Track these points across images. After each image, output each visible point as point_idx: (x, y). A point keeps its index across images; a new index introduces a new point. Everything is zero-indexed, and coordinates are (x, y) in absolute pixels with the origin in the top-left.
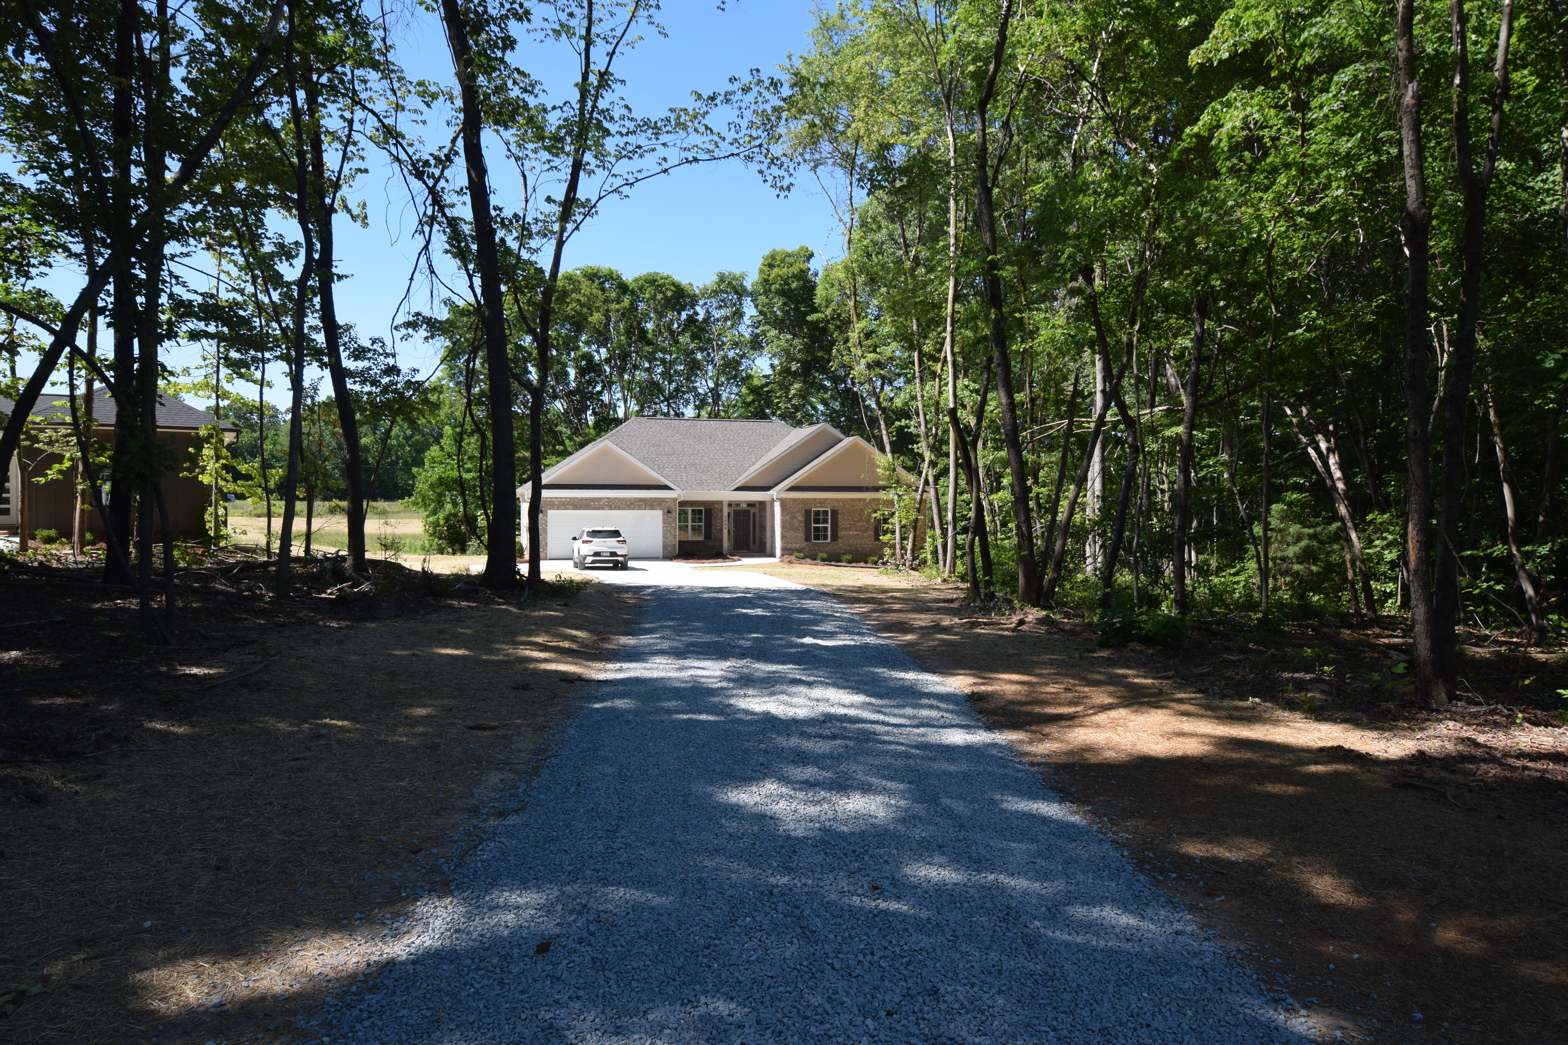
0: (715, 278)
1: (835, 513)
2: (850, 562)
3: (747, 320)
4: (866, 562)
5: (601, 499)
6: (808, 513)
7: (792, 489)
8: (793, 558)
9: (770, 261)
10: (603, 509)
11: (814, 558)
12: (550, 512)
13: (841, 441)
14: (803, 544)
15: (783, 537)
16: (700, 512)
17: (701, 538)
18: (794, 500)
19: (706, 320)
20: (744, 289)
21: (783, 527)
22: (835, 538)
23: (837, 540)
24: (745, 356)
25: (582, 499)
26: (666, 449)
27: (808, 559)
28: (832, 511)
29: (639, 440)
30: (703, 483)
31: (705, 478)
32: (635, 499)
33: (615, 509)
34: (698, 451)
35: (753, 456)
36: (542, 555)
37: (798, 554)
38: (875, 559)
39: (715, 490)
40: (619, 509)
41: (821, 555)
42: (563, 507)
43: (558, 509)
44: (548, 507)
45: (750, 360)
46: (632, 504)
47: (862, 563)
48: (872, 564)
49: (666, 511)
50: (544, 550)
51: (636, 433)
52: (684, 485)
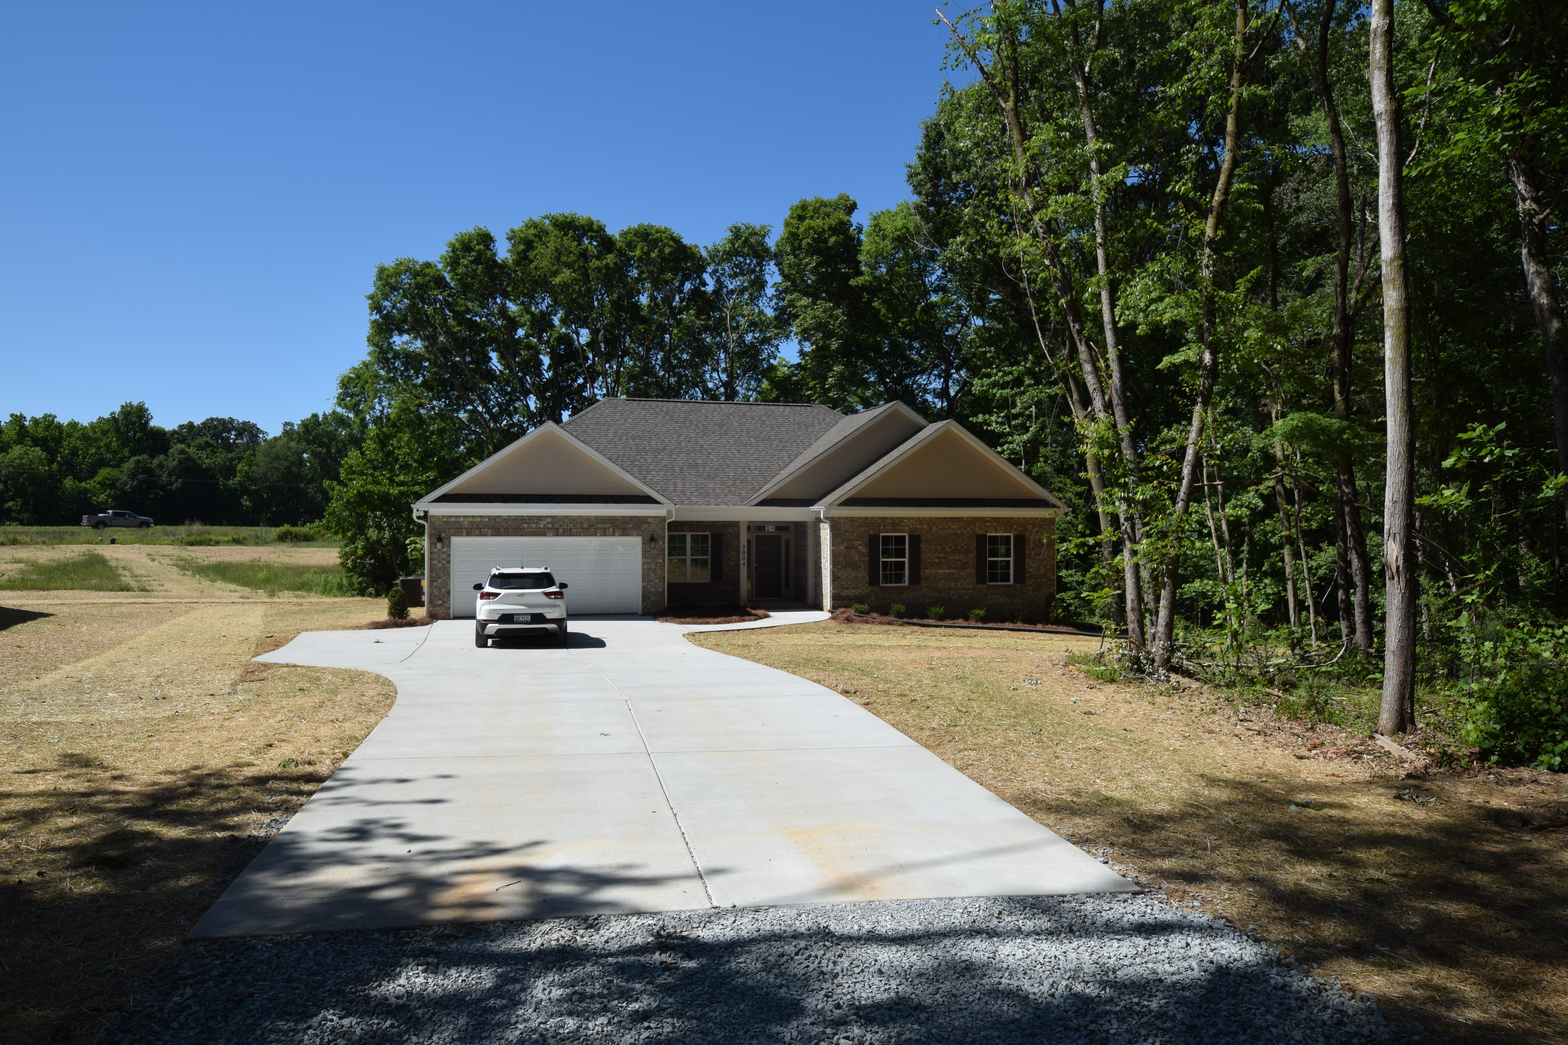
0: (729, 235)
1: (915, 540)
2: (942, 618)
3: (770, 291)
4: (967, 619)
5: (540, 518)
6: (873, 540)
7: (849, 502)
8: (851, 612)
9: (799, 212)
10: (543, 534)
11: (884, 612)
12: (455, 540)
13: (920, 428)
14: (867, 590)
15: (835, 579)
16: (705, 538)
17: (707, 580)
18: (852, 520)
19: (717, 292)
20: (767, 250)
21: (835, 563)
22: (915, 578)
23: (919, 583)
24: (766, 341)
25: (509, 518)
26: (653, 443)
27: (875, 615)
28: (910, 537)
29: (612, 431)
30: (708, 494)
31: (711, 486)
32: (596, 518)
33: (564, 534)
34: (702, 446)
35: (785, 454)
36: (441, 611)
37: (859, 606)
38: (981, 612)
39: (727, 504)
40: (571, 535)
41: (896, 607)
42: (477, 532)
43: (468, 535)
44: (452, 531)
45: (772, 346)
46: (591, 526)
47: (960, 620)
48: (977, 621)
49: (647, 537)
50: (444, 602)
51: (609, 419)
52: (678, 496)
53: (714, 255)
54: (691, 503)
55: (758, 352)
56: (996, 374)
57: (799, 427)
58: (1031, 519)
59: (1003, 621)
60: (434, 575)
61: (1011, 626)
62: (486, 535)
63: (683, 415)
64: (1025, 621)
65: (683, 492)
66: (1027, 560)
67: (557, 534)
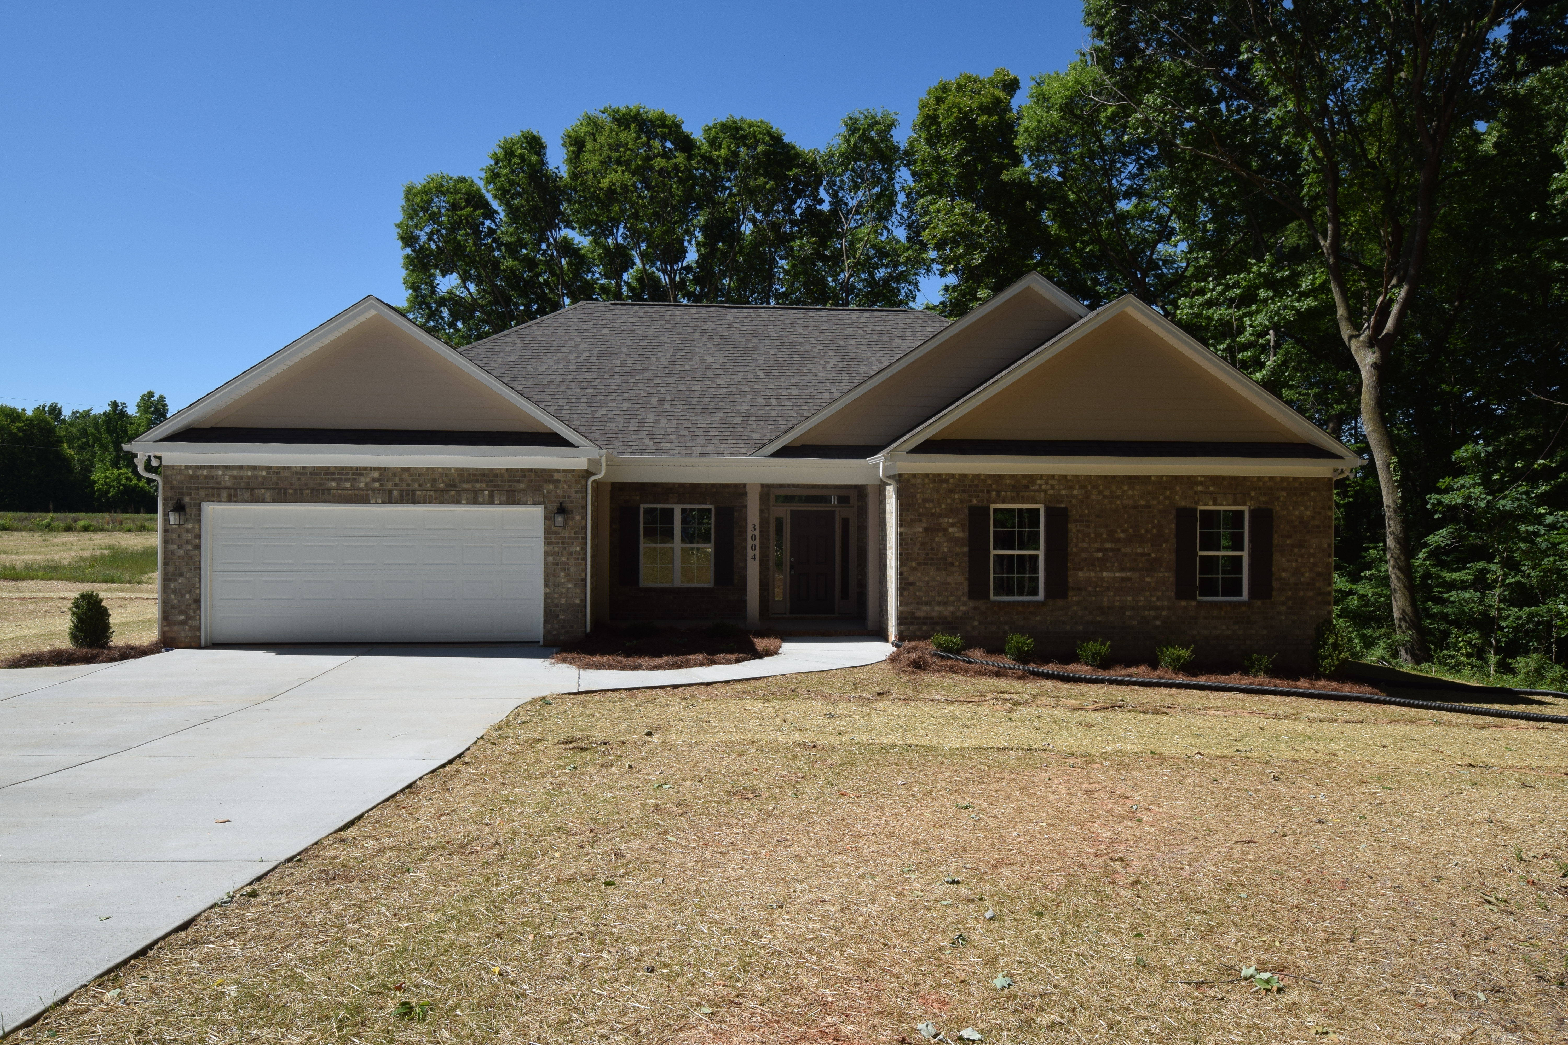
0: (844, 130)
1: (1058, 517)
2: (1105, 663)
4: (1154, 665)
5: (359, 472)
6: (977, 516)
7: (928, 447)
9: (939, 93)
10: (364, 500)
11: (995, 648)
12: (212, 511)
13: (1071, 320)
14: (963, 607)
15: (904, 586)
16: (705, 513)
17: (707, 582)
18: (938, 479)
19: (834, 212)
20: (895, 149)
21: (903, 557)
22: (1058, 588)
23: (1064, 596)
25: (303, 470)
26: (630, 362)
27: (976, 654)
28: (1048, 510)
29: (572, 344)
30: (693, 438)
31: (703, 425)
32: (461, 471)
33: (401, 501)
34: (709, 366)
35: (845, 376)
36: (184, 633)
37: (945, 638)
38: (1185, 653)
39: (721, 454)
40: (414, 501)
41: (1016, 639)
42: (247, 496)
43: (230, 500)
44: (202, 493)
46: (452, 486)
47: (1143, 669)
48: (1176, 671)
49: (554, 507)
50: (189, 618)
51: (572, 330)
52: (640, 440)
53: (828, 160)
54: (659, 451)
55: (894, 291)
57: (879, 340)
58: (1283, 479)
59: (1227, 670)
60: (171, 569)
61: (1246, 681)
62: (263, 501)
63: (692, 324)
64: (1273, 672)
65: (651, 434)
66: (1277, 556)
67: (389, 501)
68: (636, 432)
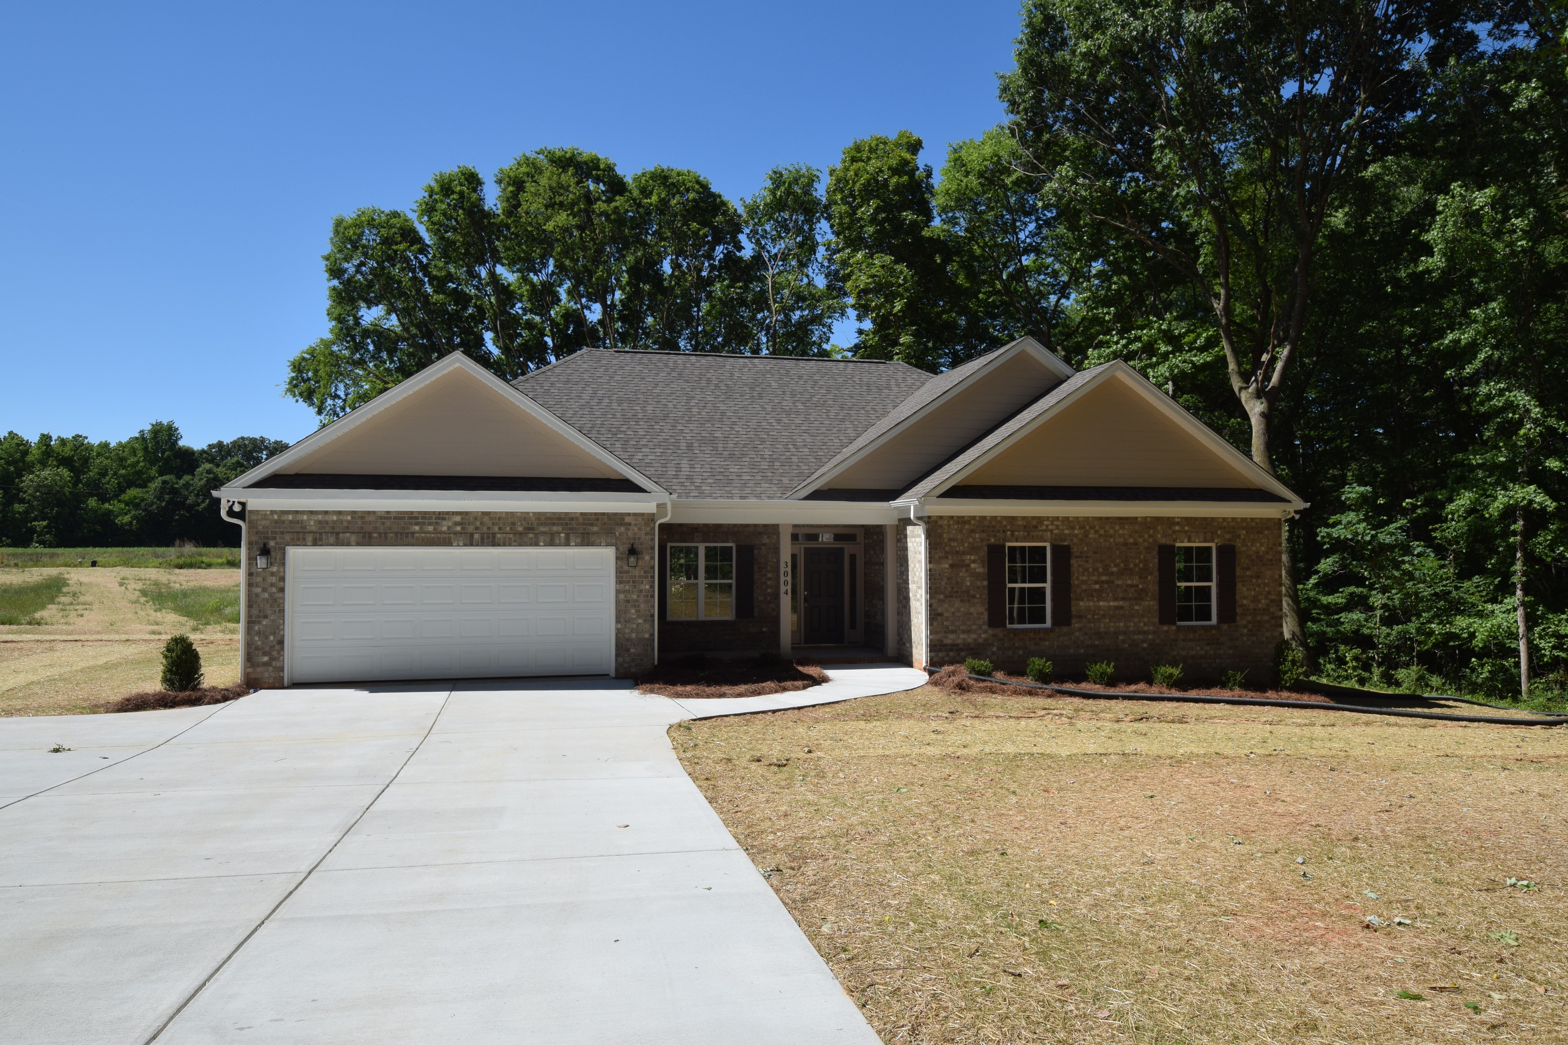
0: (770, 184)
1: (1062, 553)
2: (1112, 682)
4: (1150, 682)
5: (441, 516)
6: (995, 554)
7: (956, 492)
8: (963, 672)
10: (447, 543)
11: (1017, 670)
12: (294, 553)
13: (1064, 379)
14: (982, 634)
15: (934, 616)
16: (727, 552)
17: (729, 615)
18: (961, 520)
19: (756, 259)
21: (934, 589)
22: (1063, 616)
23: (1068, 623)
24: (817, 320)
25: (387, 516)
26: (649, 408)
27: (999, 675)
28: (1054, 548)
29: (589, 391)
30: (730, 482)
31: (734, 469)
32: (538, 515)
33: (482, 543)
34: (723, 413)
35: (848, 424)
36: (267, 674)
37: (976, 663)
38: (1176, 672)
39: (758, 497)
40: (494, 544)
41: (1037, 663)
42: (332, 539)
43: (315, 544)
44: (288, 537)
45: (824, 326)
46: (530, 529)
47: (1142, 686)
48: (1170, 686)
49: (625, 548)
50: (272, 659)
51: (585, 376)
52: (682, 484)
53: (752, 210)
54: (702, 495)
55: (808, 333)
56: (1117, 343)
57: (869, 390)
58: (1243, 520)
59: (1208, 686)
60: (255, 611)
61: (1226, 694)
62: (348, 544)
63: (696, 372)
64: (1246, 686)
65: (690, 478)
66: (1239, 586)
67: (471, 543)
68: (676, 476)
